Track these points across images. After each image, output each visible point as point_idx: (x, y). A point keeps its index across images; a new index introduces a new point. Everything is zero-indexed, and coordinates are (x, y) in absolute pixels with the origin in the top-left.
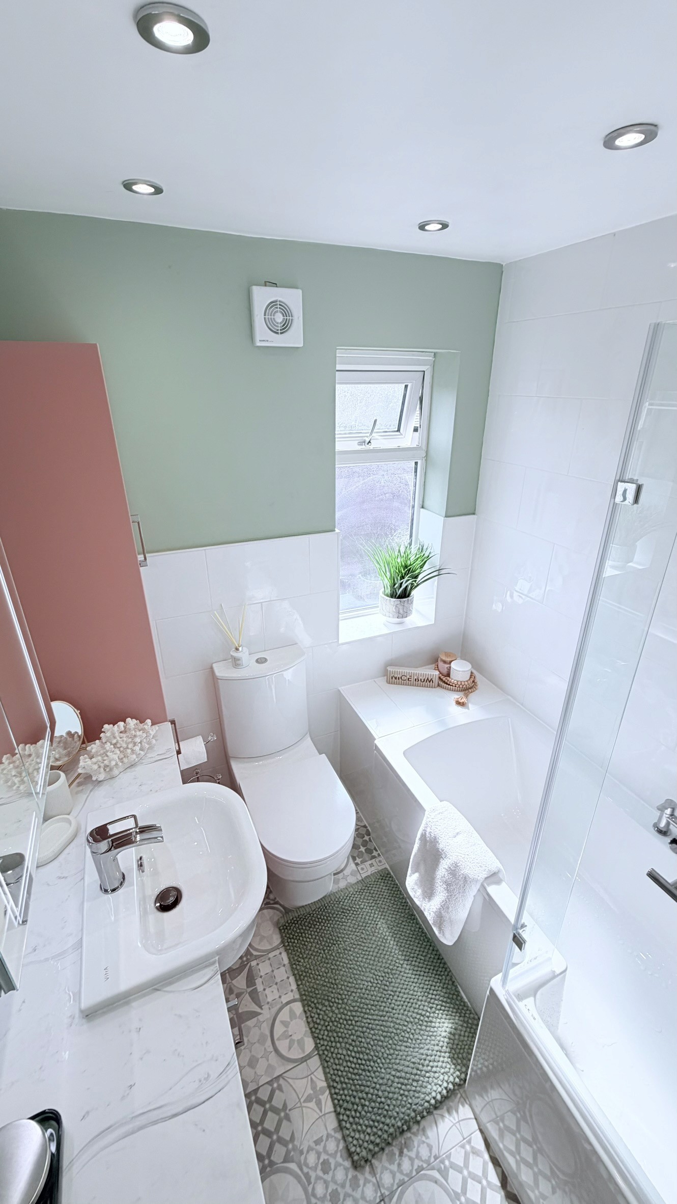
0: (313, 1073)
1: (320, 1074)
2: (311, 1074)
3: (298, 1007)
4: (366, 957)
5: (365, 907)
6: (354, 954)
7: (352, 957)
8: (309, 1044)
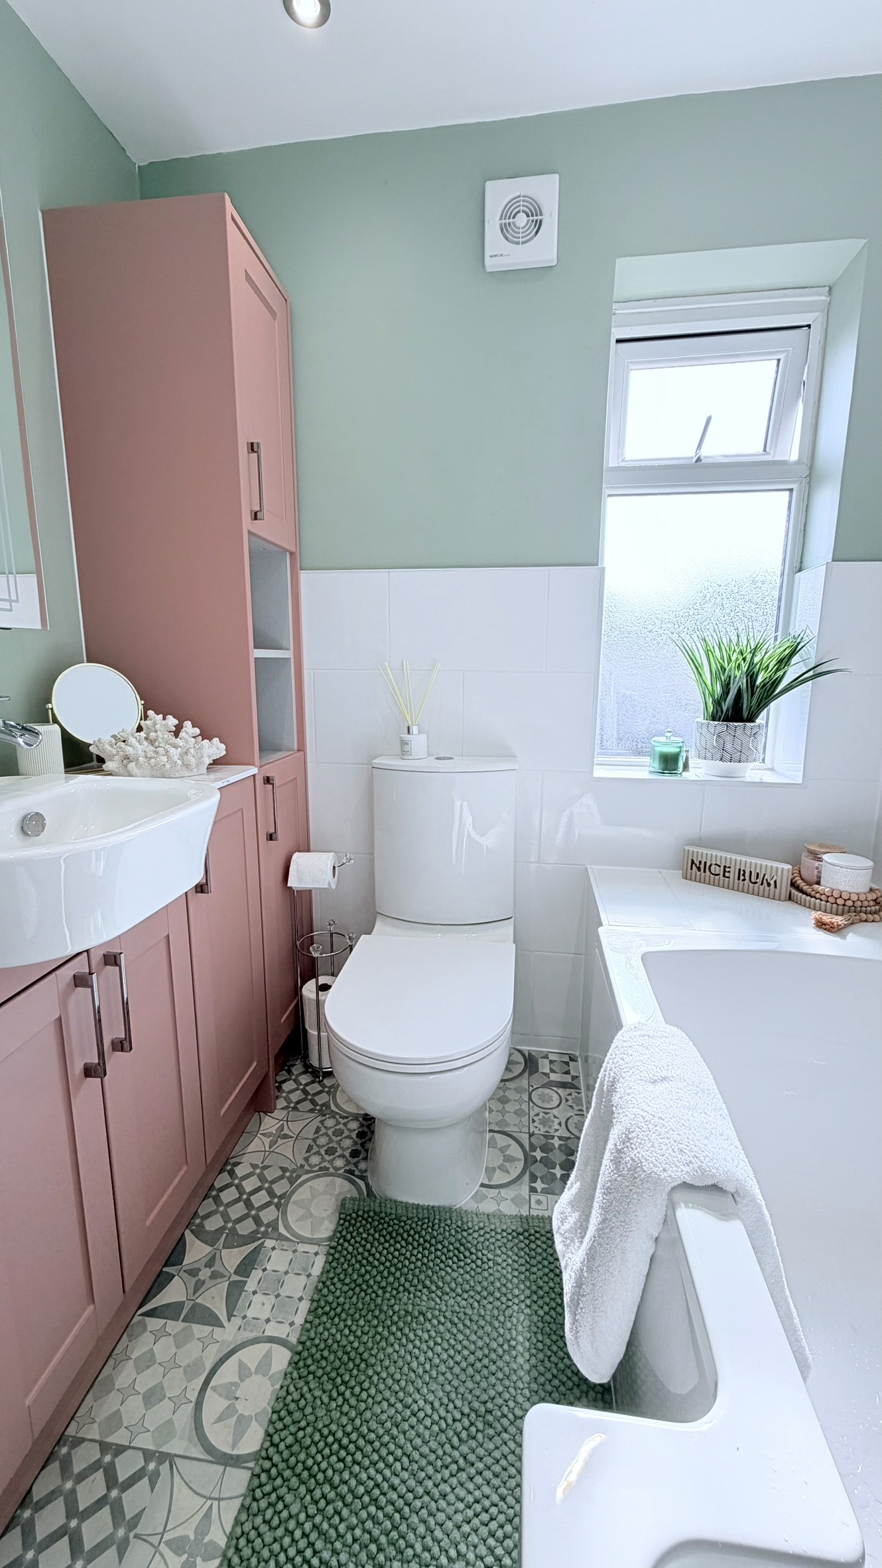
0: (219, 1499)
1: (229, 1512)
2: (215, 1499)
3: (281, 1359)
4: (452, 1352)
5: (504, 1264)
6: (433, 1333)
7: (426, 1336)
8: (252, 1441)
